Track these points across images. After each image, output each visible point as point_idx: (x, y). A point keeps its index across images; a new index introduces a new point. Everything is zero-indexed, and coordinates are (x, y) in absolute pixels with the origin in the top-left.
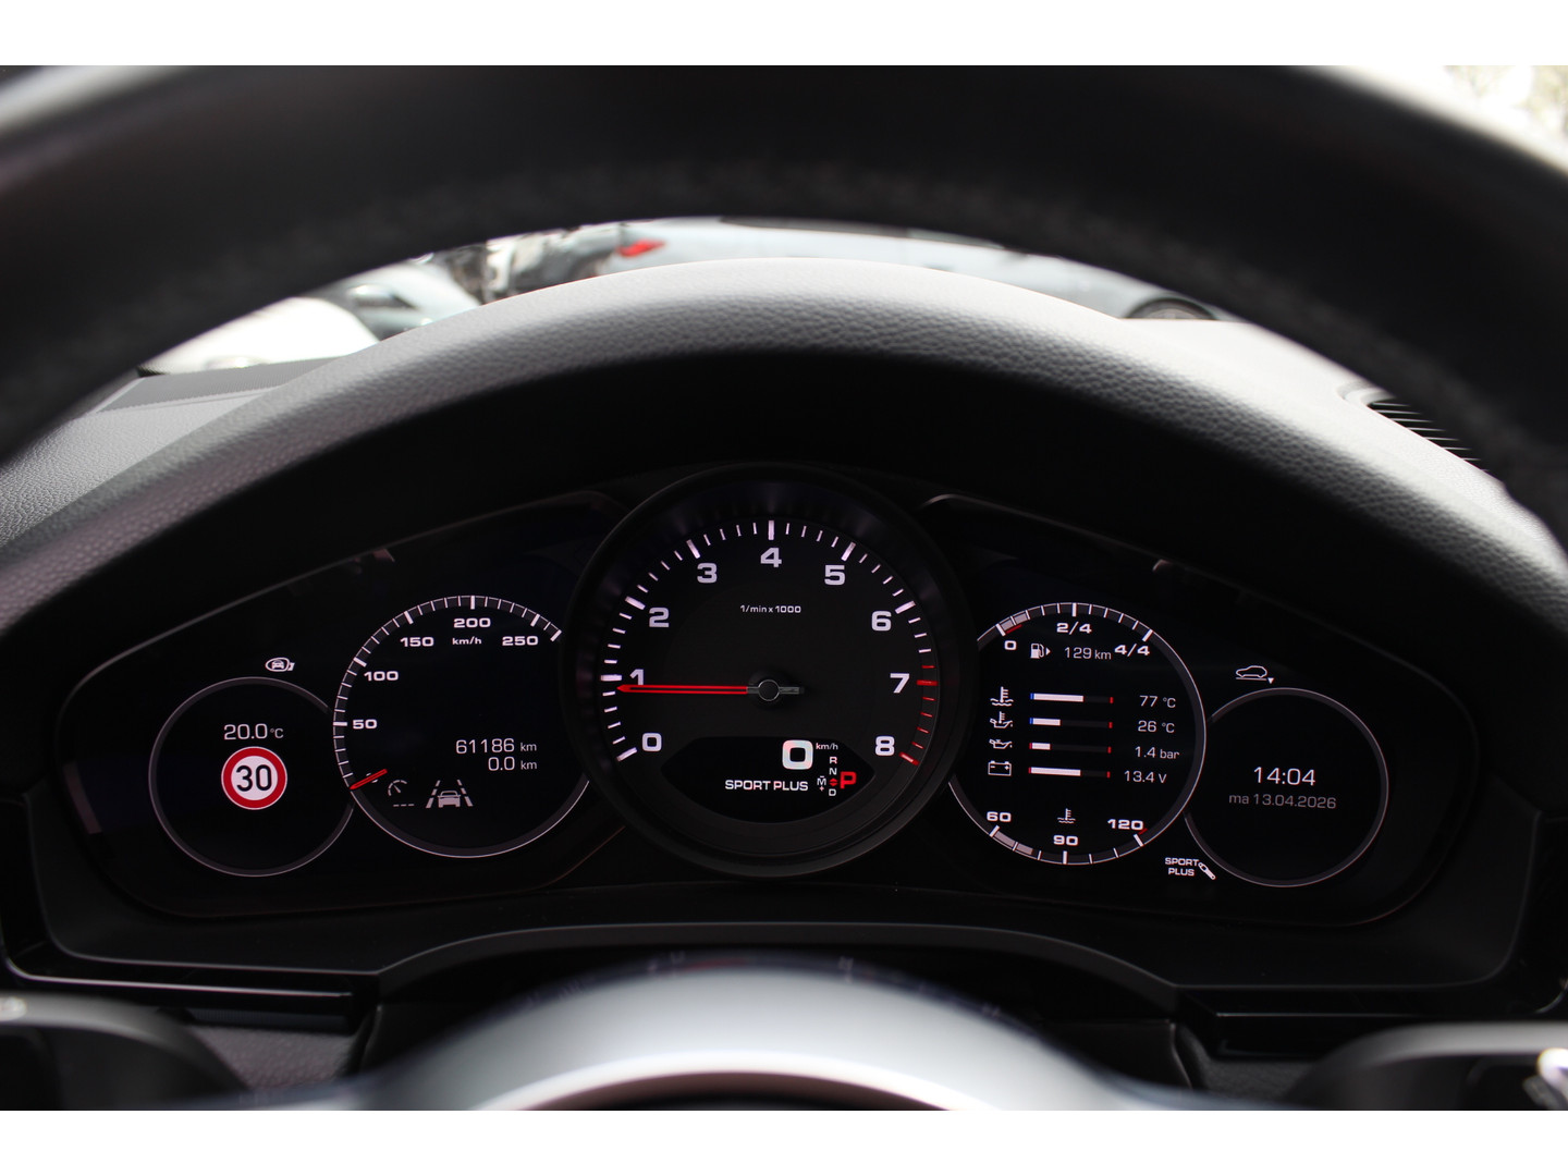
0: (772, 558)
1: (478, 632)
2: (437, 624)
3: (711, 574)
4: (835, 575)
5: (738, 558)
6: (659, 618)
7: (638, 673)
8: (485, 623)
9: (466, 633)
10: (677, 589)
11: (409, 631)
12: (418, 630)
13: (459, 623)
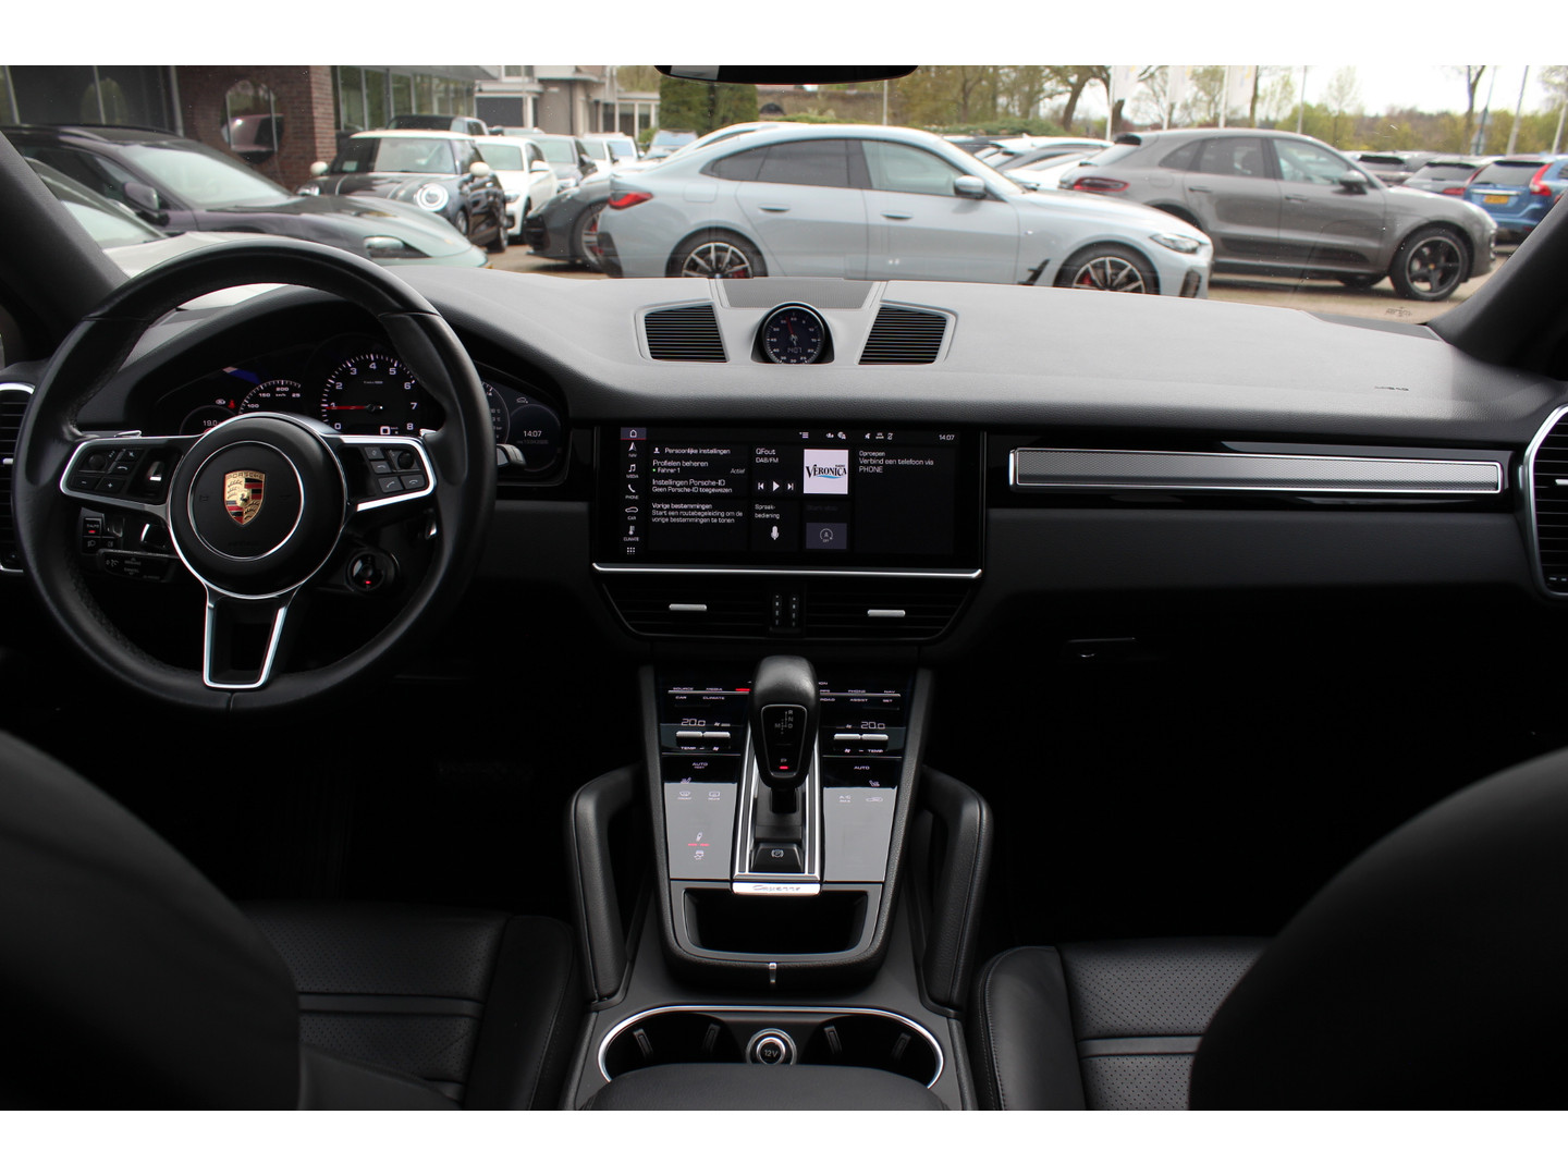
0: (373, 366)
1: (284, 392)
2: (271, 389)
3: (354, 372)
4: (393, 371)
5: (363, 366)
6: (339, 386)
7: (333, 404)
8: (287, 389)
9: (280, 392)
10: (344, 376)
11: (262, 392)
12: (265, 391)
13: (278, 389)
